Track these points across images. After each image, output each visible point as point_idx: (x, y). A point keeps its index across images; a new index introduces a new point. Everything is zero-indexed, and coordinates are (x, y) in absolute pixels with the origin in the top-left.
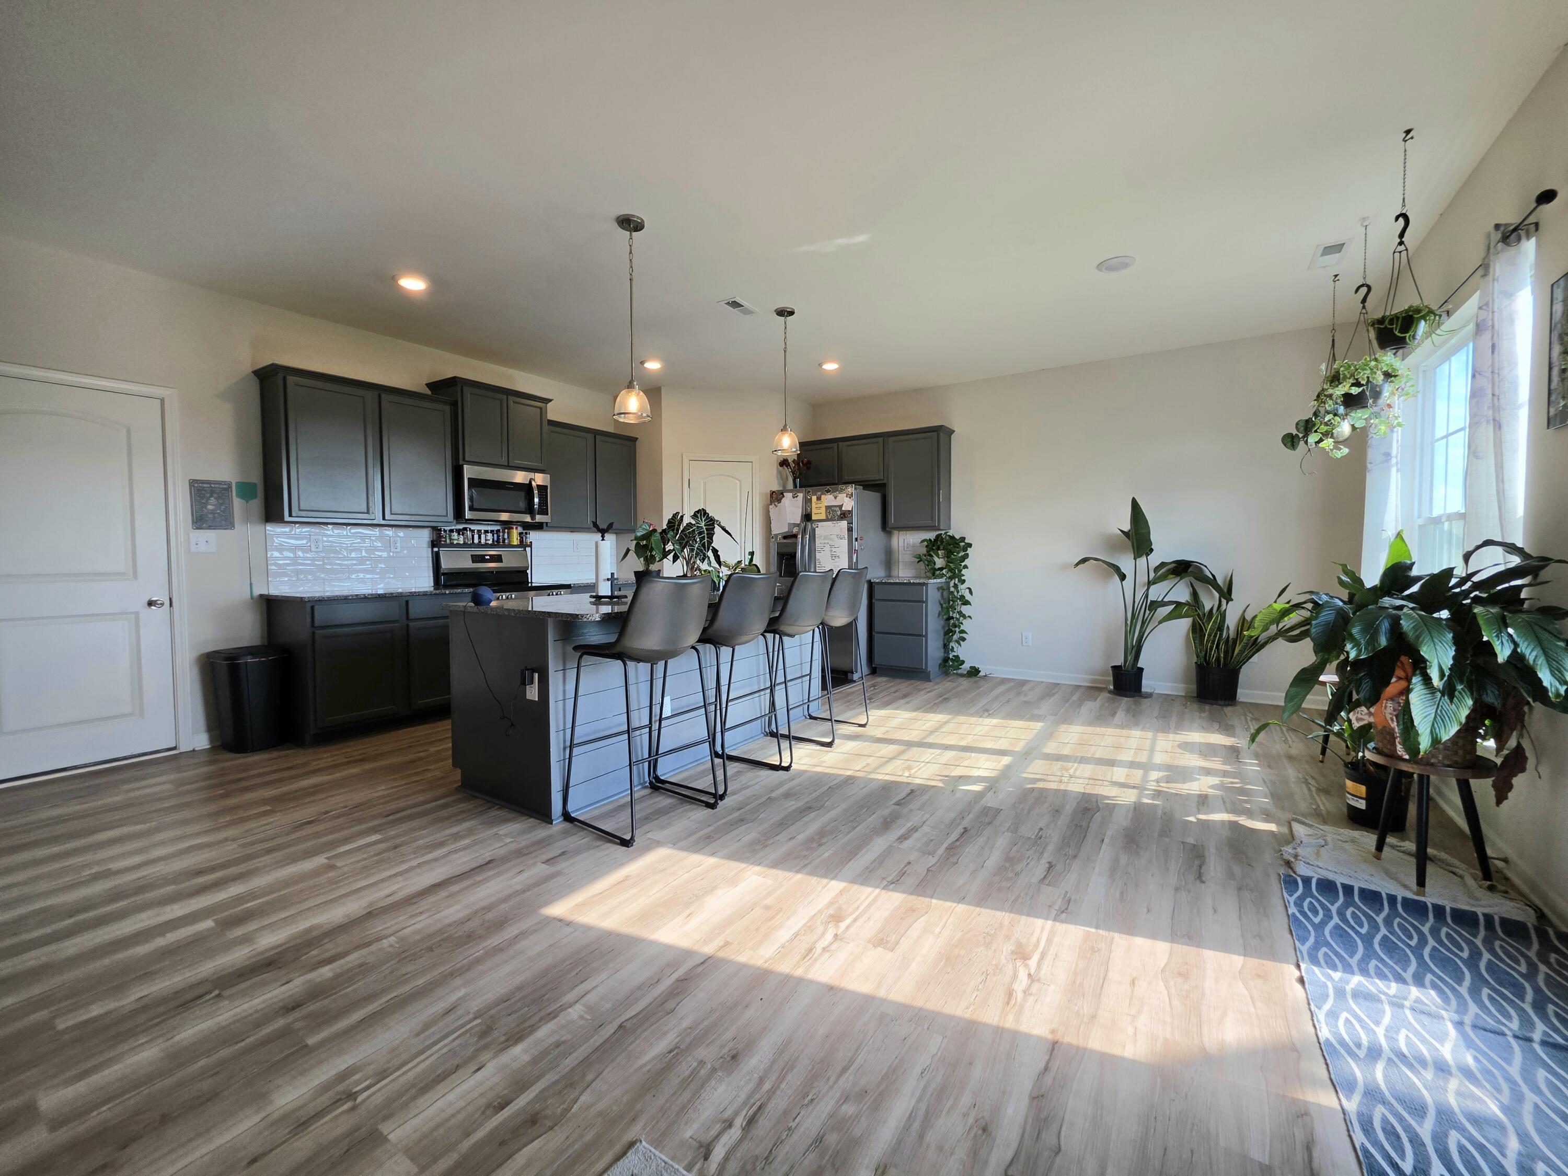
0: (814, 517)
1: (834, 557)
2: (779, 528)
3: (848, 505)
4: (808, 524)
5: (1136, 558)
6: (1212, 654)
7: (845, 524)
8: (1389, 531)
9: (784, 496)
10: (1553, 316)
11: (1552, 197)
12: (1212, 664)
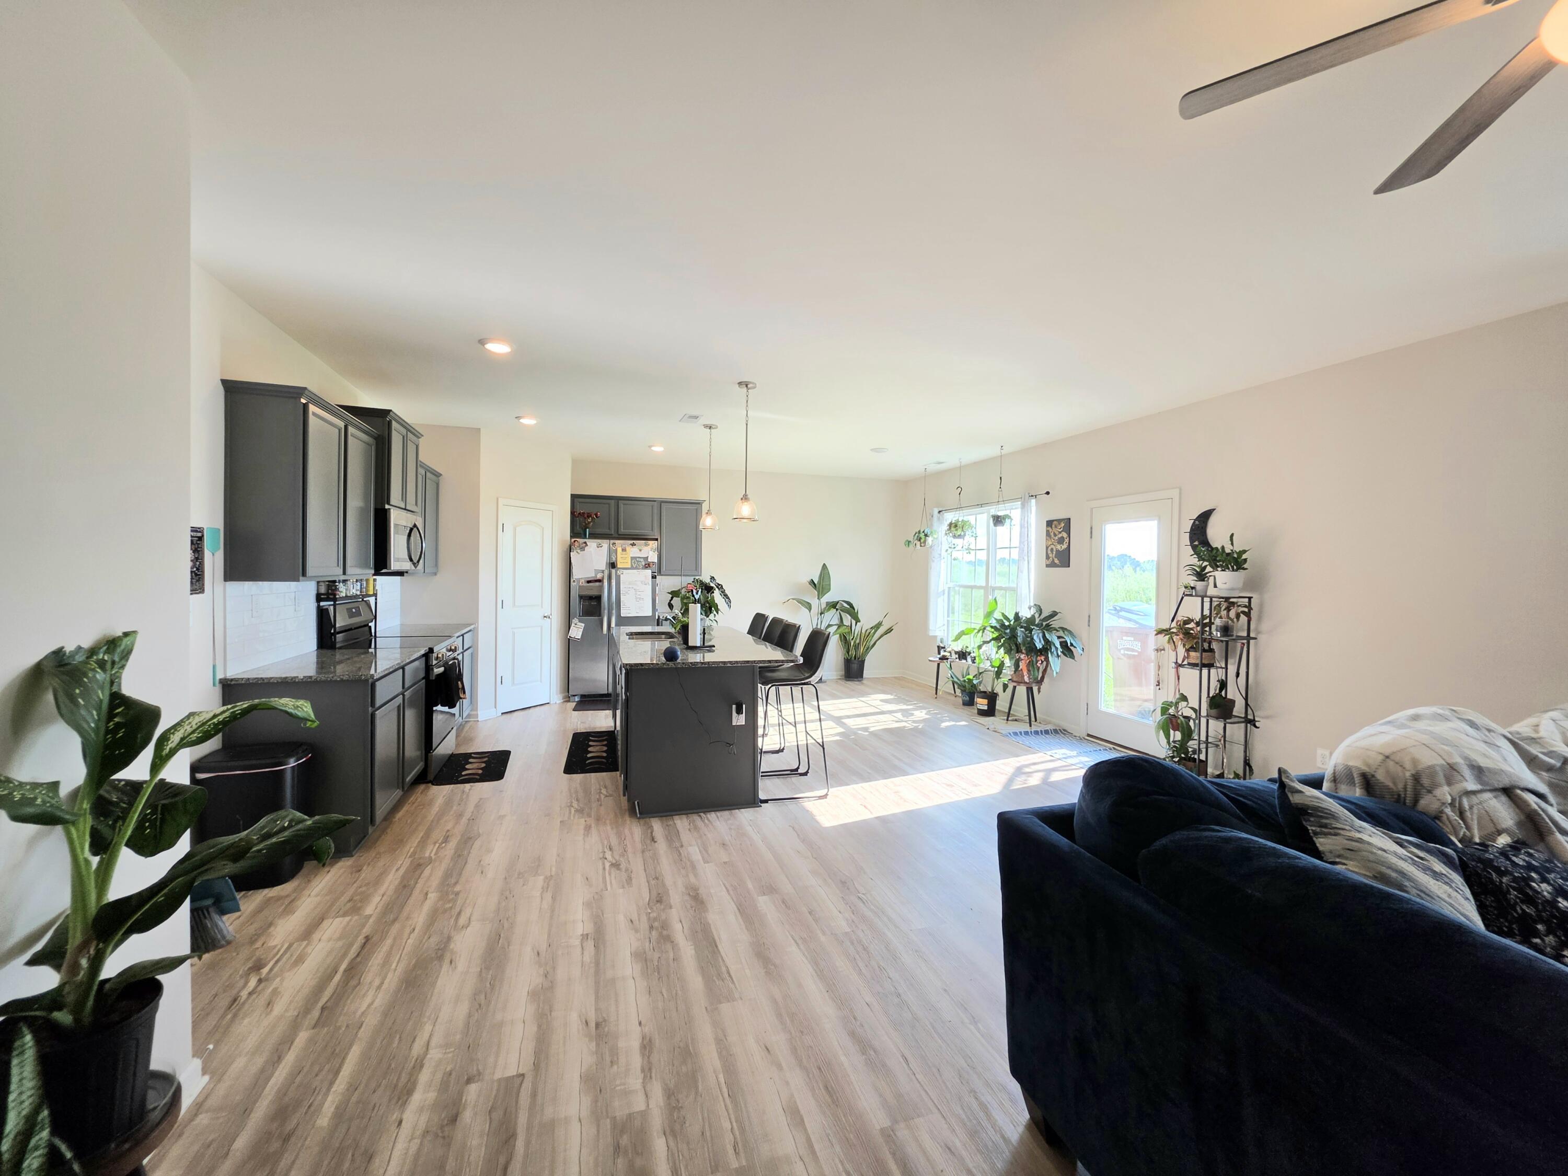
0: (619, 566)
1: (638, 599)
2: (581, 573)
3: (653, 558)
4: (613, 571)
5: (818, 598)
6: (852, 652)
7: (648, 572)
8: (940, 590)
9: (587, 545)
10: (1047, 531)
11: (1048, 493)
12: (853, 658)
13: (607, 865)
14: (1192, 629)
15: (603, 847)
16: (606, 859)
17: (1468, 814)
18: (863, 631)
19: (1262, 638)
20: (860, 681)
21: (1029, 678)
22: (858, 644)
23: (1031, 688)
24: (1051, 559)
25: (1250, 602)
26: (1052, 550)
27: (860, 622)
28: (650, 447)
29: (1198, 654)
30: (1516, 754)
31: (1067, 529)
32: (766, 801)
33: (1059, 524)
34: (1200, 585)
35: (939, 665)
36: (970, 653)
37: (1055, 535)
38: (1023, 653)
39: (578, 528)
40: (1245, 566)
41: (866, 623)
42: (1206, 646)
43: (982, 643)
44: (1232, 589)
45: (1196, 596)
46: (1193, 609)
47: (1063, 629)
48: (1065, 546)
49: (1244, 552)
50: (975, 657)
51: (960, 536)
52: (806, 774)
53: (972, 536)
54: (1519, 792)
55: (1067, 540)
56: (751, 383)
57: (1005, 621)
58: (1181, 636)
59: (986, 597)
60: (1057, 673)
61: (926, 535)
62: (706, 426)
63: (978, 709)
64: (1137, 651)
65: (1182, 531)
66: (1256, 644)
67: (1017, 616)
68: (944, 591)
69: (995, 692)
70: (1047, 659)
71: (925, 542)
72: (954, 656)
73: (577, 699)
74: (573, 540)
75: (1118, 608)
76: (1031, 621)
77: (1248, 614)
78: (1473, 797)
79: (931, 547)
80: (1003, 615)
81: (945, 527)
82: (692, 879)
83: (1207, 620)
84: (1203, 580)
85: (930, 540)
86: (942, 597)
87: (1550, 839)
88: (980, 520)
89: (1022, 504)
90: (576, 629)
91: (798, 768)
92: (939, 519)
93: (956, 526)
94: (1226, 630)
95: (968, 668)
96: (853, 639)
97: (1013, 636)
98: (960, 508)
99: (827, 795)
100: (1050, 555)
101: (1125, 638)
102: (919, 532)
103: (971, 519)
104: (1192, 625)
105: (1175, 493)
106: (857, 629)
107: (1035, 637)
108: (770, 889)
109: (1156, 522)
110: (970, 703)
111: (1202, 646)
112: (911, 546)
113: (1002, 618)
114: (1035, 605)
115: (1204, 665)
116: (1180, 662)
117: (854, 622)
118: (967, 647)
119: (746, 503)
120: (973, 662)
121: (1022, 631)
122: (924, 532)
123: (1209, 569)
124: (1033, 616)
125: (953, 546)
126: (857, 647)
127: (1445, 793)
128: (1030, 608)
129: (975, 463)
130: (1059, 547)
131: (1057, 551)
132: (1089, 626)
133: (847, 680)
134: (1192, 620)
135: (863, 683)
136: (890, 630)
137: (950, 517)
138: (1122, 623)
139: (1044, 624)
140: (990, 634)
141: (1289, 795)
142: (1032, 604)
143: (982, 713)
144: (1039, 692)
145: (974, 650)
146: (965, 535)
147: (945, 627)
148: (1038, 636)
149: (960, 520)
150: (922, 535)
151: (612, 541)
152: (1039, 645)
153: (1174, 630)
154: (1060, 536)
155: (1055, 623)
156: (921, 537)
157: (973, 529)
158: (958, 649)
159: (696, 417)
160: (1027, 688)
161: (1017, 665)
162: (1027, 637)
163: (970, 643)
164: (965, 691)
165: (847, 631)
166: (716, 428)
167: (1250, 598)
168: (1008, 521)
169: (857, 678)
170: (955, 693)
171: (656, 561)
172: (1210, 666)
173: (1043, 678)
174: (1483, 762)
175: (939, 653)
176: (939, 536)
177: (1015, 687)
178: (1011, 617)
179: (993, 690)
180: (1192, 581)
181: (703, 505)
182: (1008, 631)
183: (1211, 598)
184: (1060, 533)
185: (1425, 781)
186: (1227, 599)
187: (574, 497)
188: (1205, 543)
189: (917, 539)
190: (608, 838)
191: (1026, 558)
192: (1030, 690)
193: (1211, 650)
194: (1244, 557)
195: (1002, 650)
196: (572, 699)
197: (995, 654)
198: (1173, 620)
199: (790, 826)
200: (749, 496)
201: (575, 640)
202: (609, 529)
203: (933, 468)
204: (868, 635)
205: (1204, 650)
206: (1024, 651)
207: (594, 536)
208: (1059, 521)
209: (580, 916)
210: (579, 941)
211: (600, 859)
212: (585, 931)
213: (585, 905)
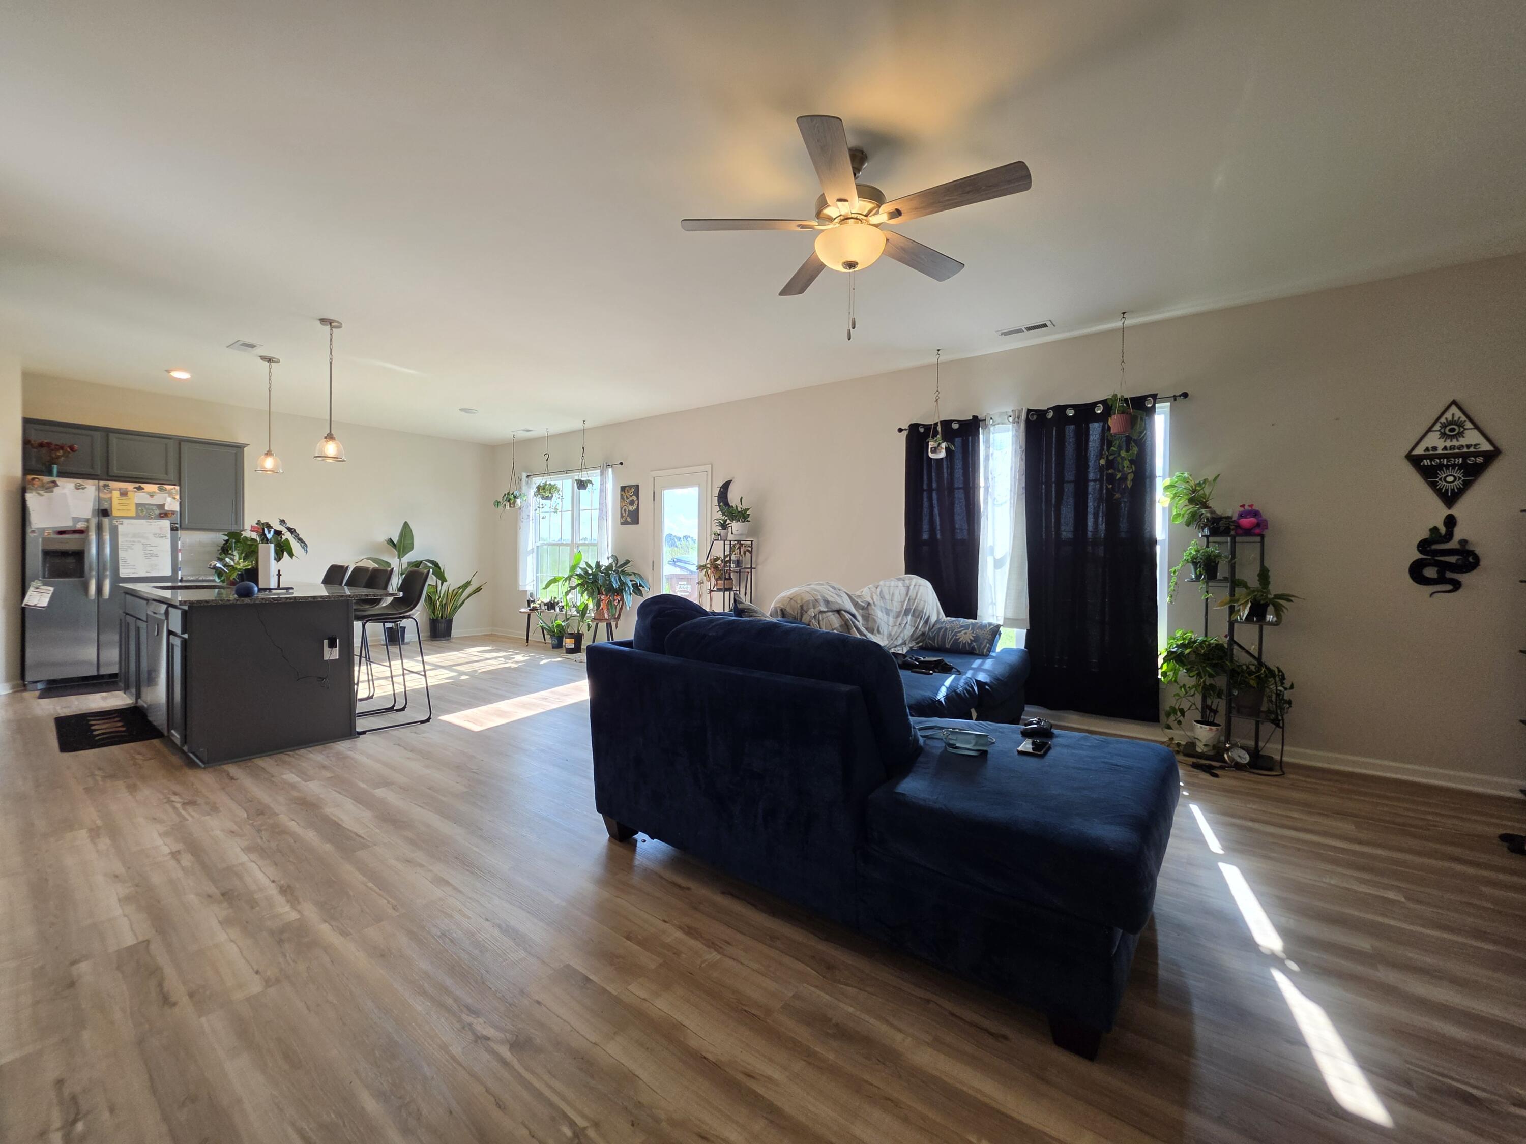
0: (115, 513)
1: (149, 556)
2: (46, 522)
3: (172, 504)
4: (106, 521)
5: (399, 558)
6: (439, 613)
7: (166, 523)
8: (530, 548)
9: (56, 485)
10: (621, 495)
11: (621, 464)
12: (440, 618)
13: (178, 806)
14: (719, 565)
15: (164, 794)
16: (173, 801)
17: (821, 622)
18: (450, 591)
19: (759, 567)
20: (448, 640)
21: (609, 616)
22: (445, 604)
23: (610, 624)
24: (624, 518)
25: (752, 543)
26: (625, 510)
27: (446, 581)
28: (168, 371)
29: (722, 582)
30: (849, 601)
31: (637, 494)
32: (364, 733)
33: (631, 489)
34: (723, 532)
35: (529, 615)
36: (558, 603)
37: (628, 498)
38: (603, 595)
39: (33, 463)
40: (749, 519)
41: (454, 580)
42: (727, 577)
43: (569, 589)
44: (741, 535)
45: (721, 540)
46: (719, 550)
47: (635, 574)
48: (635, 507)
49: (748, 509)
50: (563, 607)
51: (548, 498)
52: (403, 709)
53: (559, 498)
54: (843, 612)
55: (636, 502)
56: (336, 321)
57: (588, 569)
58: (713, 570)
59: (572, 551)
60: (629, 607)
61: (515, 497)
62: (263, 358)
63: (566, 648)
64: (688, 592)
65: (713, 496)
66: (756, 573)
67: (598, 565)
68: (533, 549)
69: (581, 632)
70: (622, 599)
71: (514, 503)
72: (543, 607)
73: (40, 686)
74: (30, 477)
75: (675, 560)
76: (609, 568)
77: (751, 552)
78: (824, 614)
79: (520, 508)
80: (587, 564)
81: (533, 490)
82: (295, 794)
83: (728, 559)
84: (725, 529)
85: (519, 501)
86: (531, 555)
87: (851, 631)
88: (566, 485)
89: (601, 472)
90: (39, 594)
91: (394, 706)
92: (527, 483)
93: (544, 489)
94: (738, 563)
95: (557, 615)
96: (439, 599)
97: (595, 581)
98: (549, 474)
99: (429, 718)
100: (624, 515)
101: (680, 583)
102: (508, 494)
103: (558, 484)
104: (719, 562)
105: (708, 468)
106: (443, 589)
107: (613, 580)
108: (386, 783)
109: (697, 489)
110: (558, 645)
111: (725, 575)
112: (500, 507)
113: (585, 567)
114: (612, 555)
115: (726, 590)
116: (712, 589)
117: (439, 582)
118: (555, 598)
119: (331, 442)
120: (561, 610)
121: (602, 576)
122: (513, 494)
123: (728, 521)
124: (611, 564)
125: (541, 506)
126: (444, 607)
127: (812, 612)
128: (608, 558)
129: (560, 434)
130: (630, 508)
131: (629, 511)
132: (653, 570)
133: (433, 641)
134: (719, 559)
135: (451, 642)
136: (478, 590)
137: (538, 481)
138: (677, 571)
139: (620, 570)
140: (575, 581)
141: (738, 605)
142: (610, 555)
143: (570, 651)
144: (617, 627)
145: (562, 600)
146: (552, 496)
147: (535, 583)
148: (615, 579)
149: (548, 483)
150: (512, 497)
151: (102, 483)
152: (616, 586)
153: (708, 566)
154: (631, 499)
155: (628, 569)
156: (510, 499)
157: (560, 492)
158: (547, 600)
159: (252, 346)
160: (607, 624)
161: (598, 605)
162: (607, 580)
163: (557, 592)
164: (554, 636)
165: (432, 590)
166: (278, 362)
167: (752, 541)
168: (589, 485)
169: (444, 636)
170: (545, 640)
171: (178, 509)
172: (730, 589)
173: (619, 615)
174: (830, 599)
175: (529, 606)
176: (529, 498)
177: (597, 624)
178: (593, 566)
179: (579, 631)
180: (718, 529)
181: (245, 449)
182: (591, 577)
183: (730, 541)
184: (631, 496)
185: (805, 608)
186: (739, 541)
187: (28, 423)
188: (727, 504)
189: (506, 500)
190: (167, 788)
191: (605, 517)
192: (609, 626)
193: (730, 579)
194: (748, 513)
195: (586, 594)
196: (30, 687)
197: (581, 598)
198: (707, 559)
199: (395, 744)
200: (334, 436)
201: (36, 610)
202: (92, 467)
203: (521, 435)
204: (456, 594)
205: (726, 579)
206: (604, 593)
207: (62, 474)
208: (630, 487)
209: (159, 842)
210: (169, 857)
211: (166, 803)
212: (174, 850)
213: (164, 835)
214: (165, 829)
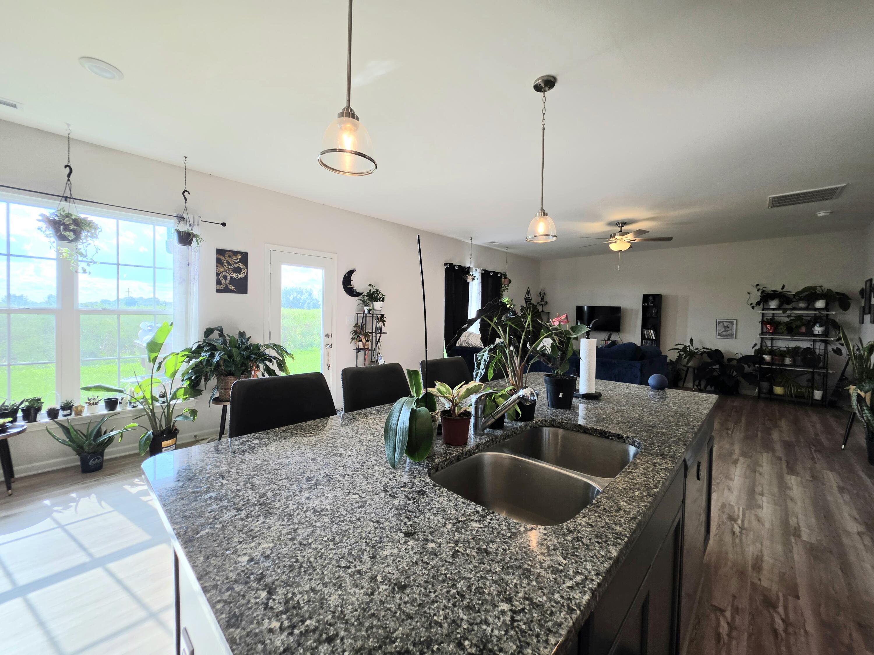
10: (218, 259)
11: (224, 224)
13: (739, 522)
15: (741, 536)
16: (740, 527)
24: (223, 285)
26: (223, 277)
31: (244, 261)
33: (233, 255)
37: (229, 264)
44: (380, 310)
48: (241, 275)
55: (243, 271)
84: (366, 306)
100: (222, 282)
105: (335, 256)
130: (233, 275)
131: (232, 279)
154: (236, 266)
184: (235, 263)
190: (734, 544)
208: (234, 252)
209: (765, 505)
210: (765, 495)
211: (745, 529)
212: (760, 496)
213: (760, 507)
214: (757, 510)
